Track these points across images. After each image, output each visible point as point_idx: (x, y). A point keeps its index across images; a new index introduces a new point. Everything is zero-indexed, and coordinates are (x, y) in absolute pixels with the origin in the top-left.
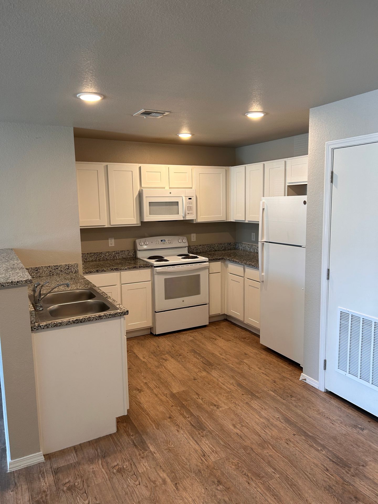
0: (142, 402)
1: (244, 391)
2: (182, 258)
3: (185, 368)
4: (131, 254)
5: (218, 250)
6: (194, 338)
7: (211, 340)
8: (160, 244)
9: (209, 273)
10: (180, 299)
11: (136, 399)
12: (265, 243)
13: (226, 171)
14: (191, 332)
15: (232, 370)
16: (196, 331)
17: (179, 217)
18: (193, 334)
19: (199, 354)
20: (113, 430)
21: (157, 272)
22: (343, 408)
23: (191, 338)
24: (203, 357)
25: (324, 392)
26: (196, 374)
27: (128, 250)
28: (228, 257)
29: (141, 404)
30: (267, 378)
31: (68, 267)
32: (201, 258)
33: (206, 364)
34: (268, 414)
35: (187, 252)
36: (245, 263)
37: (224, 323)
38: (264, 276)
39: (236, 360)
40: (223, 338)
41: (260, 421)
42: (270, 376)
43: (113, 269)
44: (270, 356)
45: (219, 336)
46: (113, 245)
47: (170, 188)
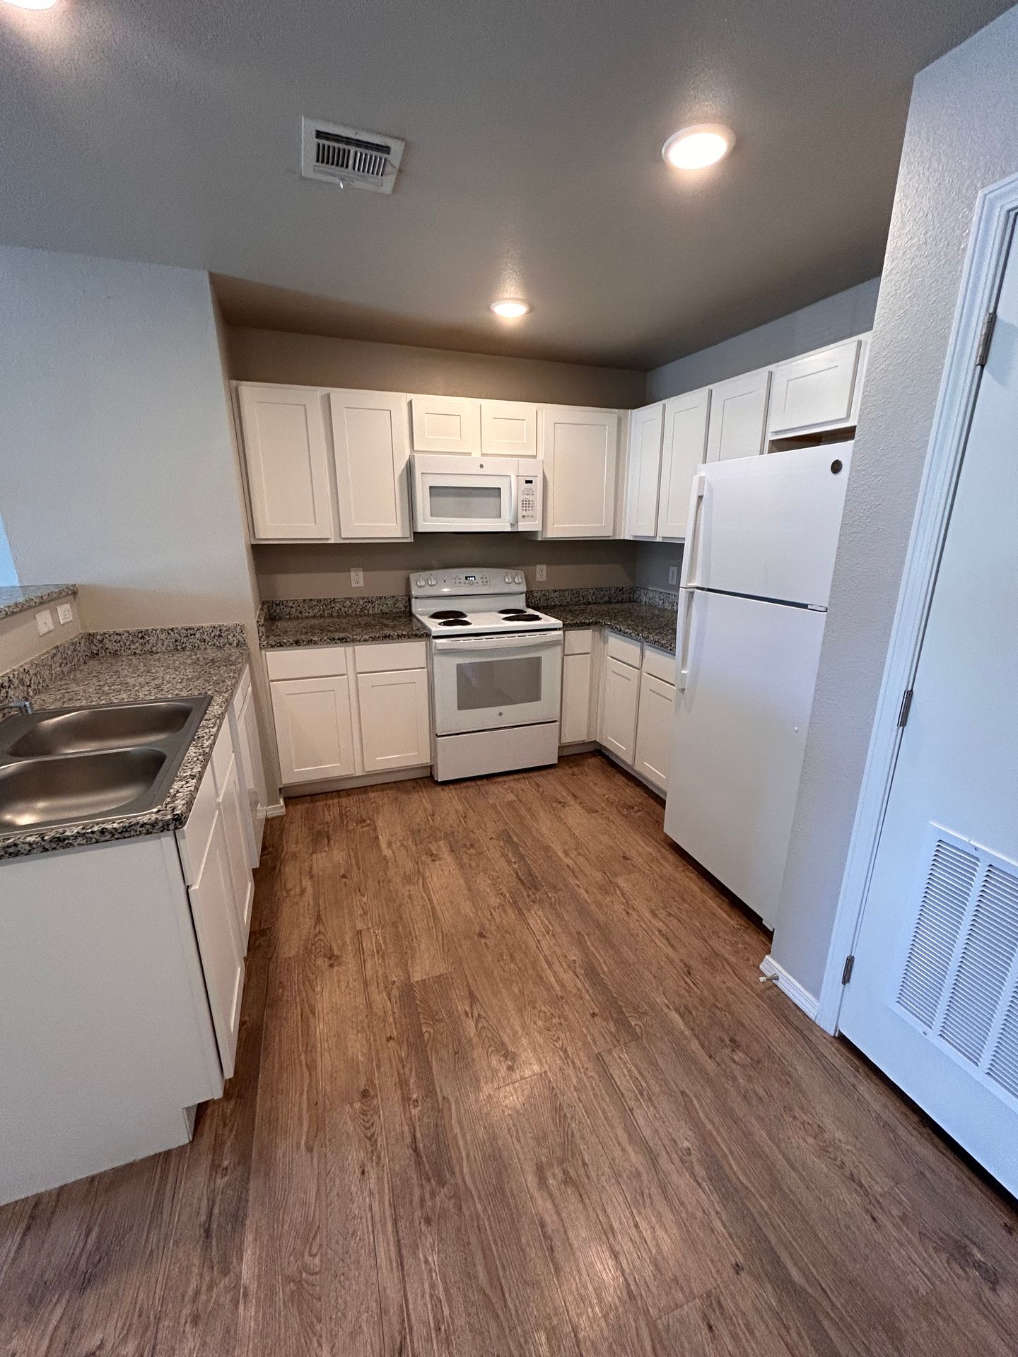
0: (319, 1007)
1: (600, 998)
2: (506, 619)
3: (470, 890)
4: (401, 606)
5: (595, 603)
6: (517, 796)
7: (554, 804)
8: (462, 584)
9: (564, 655)
10: (496, 710)
11: (310, 992)
12: (696, 591)
13: (620, 420)
14: (515, 780)
15: (583, 911)
16: (527, 778)
17: (503, 525)
18: (518, 786)
19: (515, 847)
20: (181, 1136)
21: (438, 650)
22: (902, 1131)
23: (511, 797)
24: (522, 858)
25: (834, 1037)
26: (490, 917)
27: (394, 597)
28: (610, 620)
29: (314, 1014)
30: (670, 951)
31: (218, 633)
32: (547, 621)
33: (523, 883)
34: (657, 1124)
35: (524, 604)
36: (646, 638)
37: (593, 761)
38: (688, 675)
39: (598, 875)
40: (580, 803)
41: (628, 1159)
42: (678, 946)
43: (334, 639)
44: (684, 871)
45: (574, 795)
46: (361, 584)
47: (483, 455)
